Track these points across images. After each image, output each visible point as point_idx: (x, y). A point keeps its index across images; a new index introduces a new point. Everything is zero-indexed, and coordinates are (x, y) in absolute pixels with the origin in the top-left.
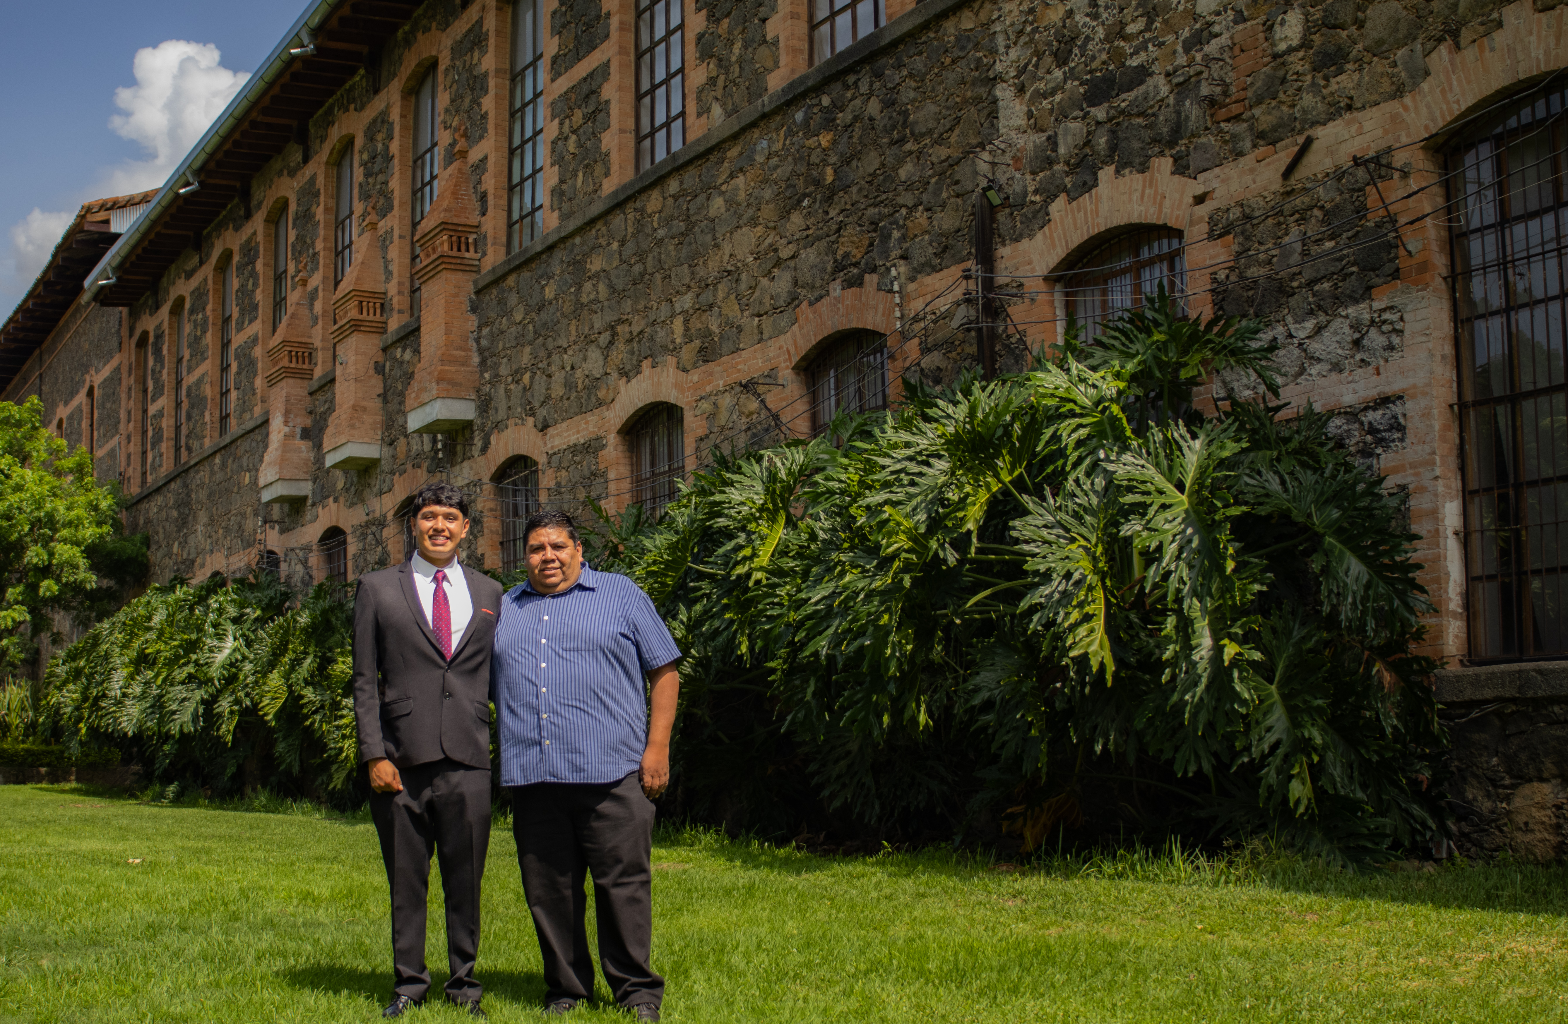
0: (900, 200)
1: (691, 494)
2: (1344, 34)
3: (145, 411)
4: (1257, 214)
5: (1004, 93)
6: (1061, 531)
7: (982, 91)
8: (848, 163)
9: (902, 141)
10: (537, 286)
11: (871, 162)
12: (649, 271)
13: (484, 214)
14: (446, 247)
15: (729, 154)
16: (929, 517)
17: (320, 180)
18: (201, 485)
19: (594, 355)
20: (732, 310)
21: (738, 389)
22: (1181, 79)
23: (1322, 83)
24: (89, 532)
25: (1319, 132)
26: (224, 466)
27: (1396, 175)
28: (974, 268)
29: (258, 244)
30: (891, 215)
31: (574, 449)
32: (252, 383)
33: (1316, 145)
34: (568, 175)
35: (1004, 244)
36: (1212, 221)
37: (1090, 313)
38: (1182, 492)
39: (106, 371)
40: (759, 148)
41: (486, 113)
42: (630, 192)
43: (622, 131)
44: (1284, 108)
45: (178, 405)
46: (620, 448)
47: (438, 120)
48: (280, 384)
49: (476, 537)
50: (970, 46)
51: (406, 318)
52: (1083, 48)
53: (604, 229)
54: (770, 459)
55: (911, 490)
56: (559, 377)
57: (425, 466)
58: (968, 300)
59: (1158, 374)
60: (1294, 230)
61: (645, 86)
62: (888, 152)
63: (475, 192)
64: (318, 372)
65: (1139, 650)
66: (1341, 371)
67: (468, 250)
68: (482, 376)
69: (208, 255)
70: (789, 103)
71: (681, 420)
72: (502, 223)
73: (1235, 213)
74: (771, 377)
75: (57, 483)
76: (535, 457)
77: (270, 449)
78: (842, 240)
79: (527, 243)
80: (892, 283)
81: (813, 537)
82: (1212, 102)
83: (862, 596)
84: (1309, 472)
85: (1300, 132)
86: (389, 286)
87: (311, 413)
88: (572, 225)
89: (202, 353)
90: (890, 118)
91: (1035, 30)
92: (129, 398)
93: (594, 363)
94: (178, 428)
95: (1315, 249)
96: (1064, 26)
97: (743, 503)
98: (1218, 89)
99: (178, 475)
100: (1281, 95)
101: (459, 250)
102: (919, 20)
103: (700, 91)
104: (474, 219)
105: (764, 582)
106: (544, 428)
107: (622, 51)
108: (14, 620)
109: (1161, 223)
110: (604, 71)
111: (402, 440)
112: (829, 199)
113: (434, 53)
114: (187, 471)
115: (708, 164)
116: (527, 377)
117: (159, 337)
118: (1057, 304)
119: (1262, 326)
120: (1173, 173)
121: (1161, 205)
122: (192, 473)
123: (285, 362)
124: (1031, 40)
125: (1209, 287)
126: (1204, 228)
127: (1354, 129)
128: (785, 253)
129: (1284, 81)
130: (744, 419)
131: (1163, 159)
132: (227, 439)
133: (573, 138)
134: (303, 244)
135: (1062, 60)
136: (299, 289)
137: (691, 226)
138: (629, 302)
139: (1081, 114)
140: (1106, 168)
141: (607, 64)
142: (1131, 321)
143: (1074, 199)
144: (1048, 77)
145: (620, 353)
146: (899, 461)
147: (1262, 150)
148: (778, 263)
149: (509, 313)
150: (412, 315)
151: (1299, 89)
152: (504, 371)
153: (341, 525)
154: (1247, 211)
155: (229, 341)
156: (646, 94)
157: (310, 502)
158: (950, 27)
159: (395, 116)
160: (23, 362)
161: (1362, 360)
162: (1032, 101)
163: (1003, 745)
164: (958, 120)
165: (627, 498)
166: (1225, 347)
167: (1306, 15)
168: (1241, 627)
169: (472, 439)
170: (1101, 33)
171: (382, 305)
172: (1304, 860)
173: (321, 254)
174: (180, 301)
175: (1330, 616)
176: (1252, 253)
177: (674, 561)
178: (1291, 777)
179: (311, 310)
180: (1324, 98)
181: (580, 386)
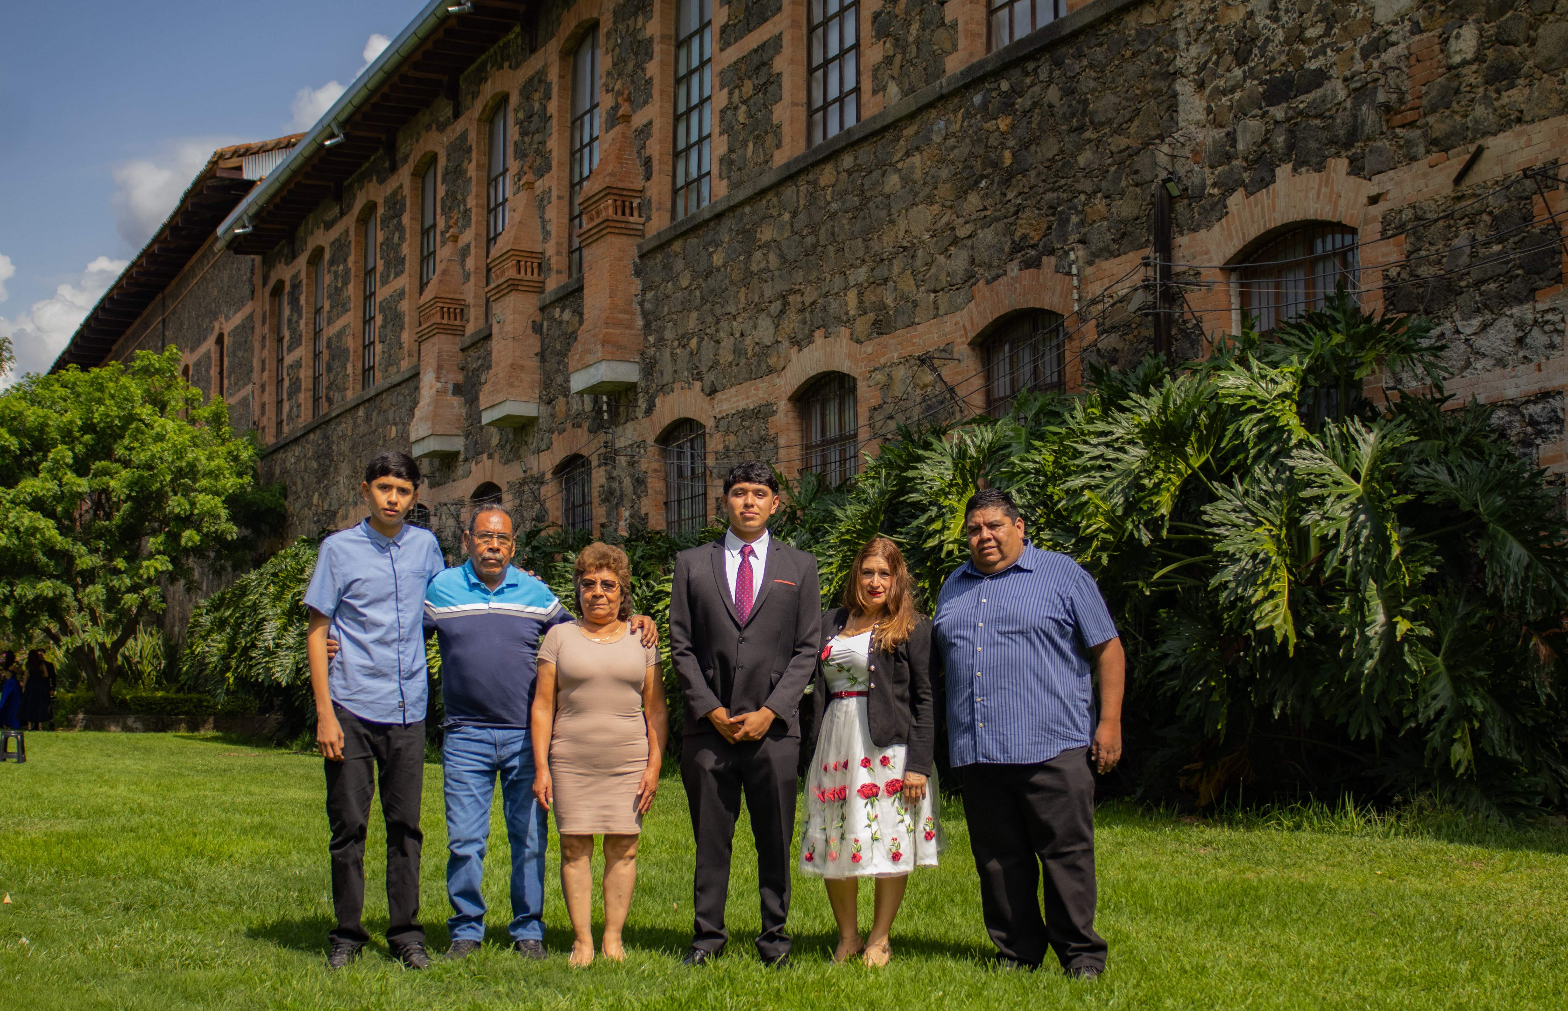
0: (1079, 187)
1: (879, 466)
2: (1516, 50)
3: (280, 361)
4: (1428, 216)
5: (1184, 88)
6: (1247, 515)
7: (1163, 85)
8: (1027, 148)
9: (1081, 129)
10: (704, 253)
11: (1050, 148)
12: (822, 243)
13: (648, 179)
14: (611, 211)
15: (905, 132)
16: (1126, 500)
17: (472, 137)
18: (344, 437)
19: (765, 324)
20: (908, 285)
21: (912, 362)
22: (1359, 85)
23: (1494, 96)
24: (230, 483)
25: (1490, 142)
26: (368, 419)
27: (1562, 186)
28: (1152, 255)
29: (404, 198)
30: (1070, 200)
31: (743, 414)
32: (399, 337)
33: (1486, 154)
34: (738, 145)
35: (1182, 234)
36: (1386, 221)
37: (1264, 304)
38: (1358, 481)
39: (237, 319)
40: (935, 128)
41: (651, 78)
42: (802, 165)
43: (794, 104)
44: (1457, 118)
45: (316, 356)
46: (791, 415)
47: (599, 83)
48: (432, 340)
49: (639, 497)
50: (1151, 40)
51: (564, 279)
52: (1263, 49)
53: (775, 200)
54: (960, 437)
55: (1108, 474)
56: (727, 343)
57: (586, 425)
58: (1147, 287)
59: (1335, 370)
60: (1464, 232)
61: (818, 59)
62: (1067, 139)
63: (640, 157)
64: (470, 329)
66: (1504, 366)
67: (632, 215)
68: (646, 339)
69: (350, 207)
70: (967, 86)
71: (853, 389)
72: (667, 189)
73: (1408, 214)
74: (947, 351)
75: (197, 433)
76: (702, 420)
77: (421, 404)
78: (1020, 222)
79: (693, 209)
80: (1070, 266)
82: (1387, 108)
84: (1475, 463)
85: (1472, 141)
86: (547, 246)
87: (462, 369)
88: (742, 194)
89: (343, 305)
90: (1070, 106)
91: (1216, 29)
92: (263, 347)
93: (764, 330)
94: (316, 379)
95: (1482, 251)
96: (1245, 27)
97: (933, 479)
98: (1394, 97)
99: (318, 426)
100: (1455, 105)
101: (624, 214)
102: (1101, 12)
103: (876, 69)
104: (639, 184)
105: (956, 553)
106: (712, 392)
107: (795, 24)
108: (156, 570)
109: (1335, 220)
110: (776, 43)
111: (561, 400)
112: (1007, 181)
113: (595, 15)
114: (327, 422)
115: (884, 141)
116: (694, 342)
117: (296, 286)
118: (1232, 294)
119: (1432, 323)
120: (1349, 174)
121: (1336, 204)
122: (333, 425)
123: (437, 319)
124: (1212, 39)
125: (1382, 284)
126: (1378, 227)
127: (1523, 140)
128: (962, 232)
129: (1457, 91)
130: (918, 391)
131: (1339, 160)
132: (372, 393)
133: (743, 108)
134: (454, 201)
135: (1241, 59)
136: (449, 245)
137: (865, 201)
138: (801, 273)
139: (1260, 112)
140: (1284, 166)
141: (779, 37)
142: (1309, 318)
143: (1252, 194)
144: (1228, 75)
145: (792, 322)
146: (1096, 447)
147: (1434, 156)
148: (955, 241)
149: (675, 279)
150: (570, 276)
151: (1472, 100)
152: (669, 334)
153: (495, 481)
154: (1419, 213)
155: (373, 294)
156: (818, 68)
157: (462, 457)
158: (1131, 21)
159: (553, 76)
160: (144, 306)
161: (1525, 357)
162: (1211, 97)
163: (1188, 707)
164: (1138, 111)
165: (797, 465)
166: (1397, 344)
167: (1481, 30)
168: (1412, 606)
169: (636, 400)
170: (1281, 35)
171: (540, 264)
172: (1465, 814)
173: (474, 211)
174: (319, 252)
175: (1493, 595)
176: (1423, 253)
177: (865, 530)
178: (1454, 740)
179: (463, 265)
180: (1495, 110)
181: (750, 353)
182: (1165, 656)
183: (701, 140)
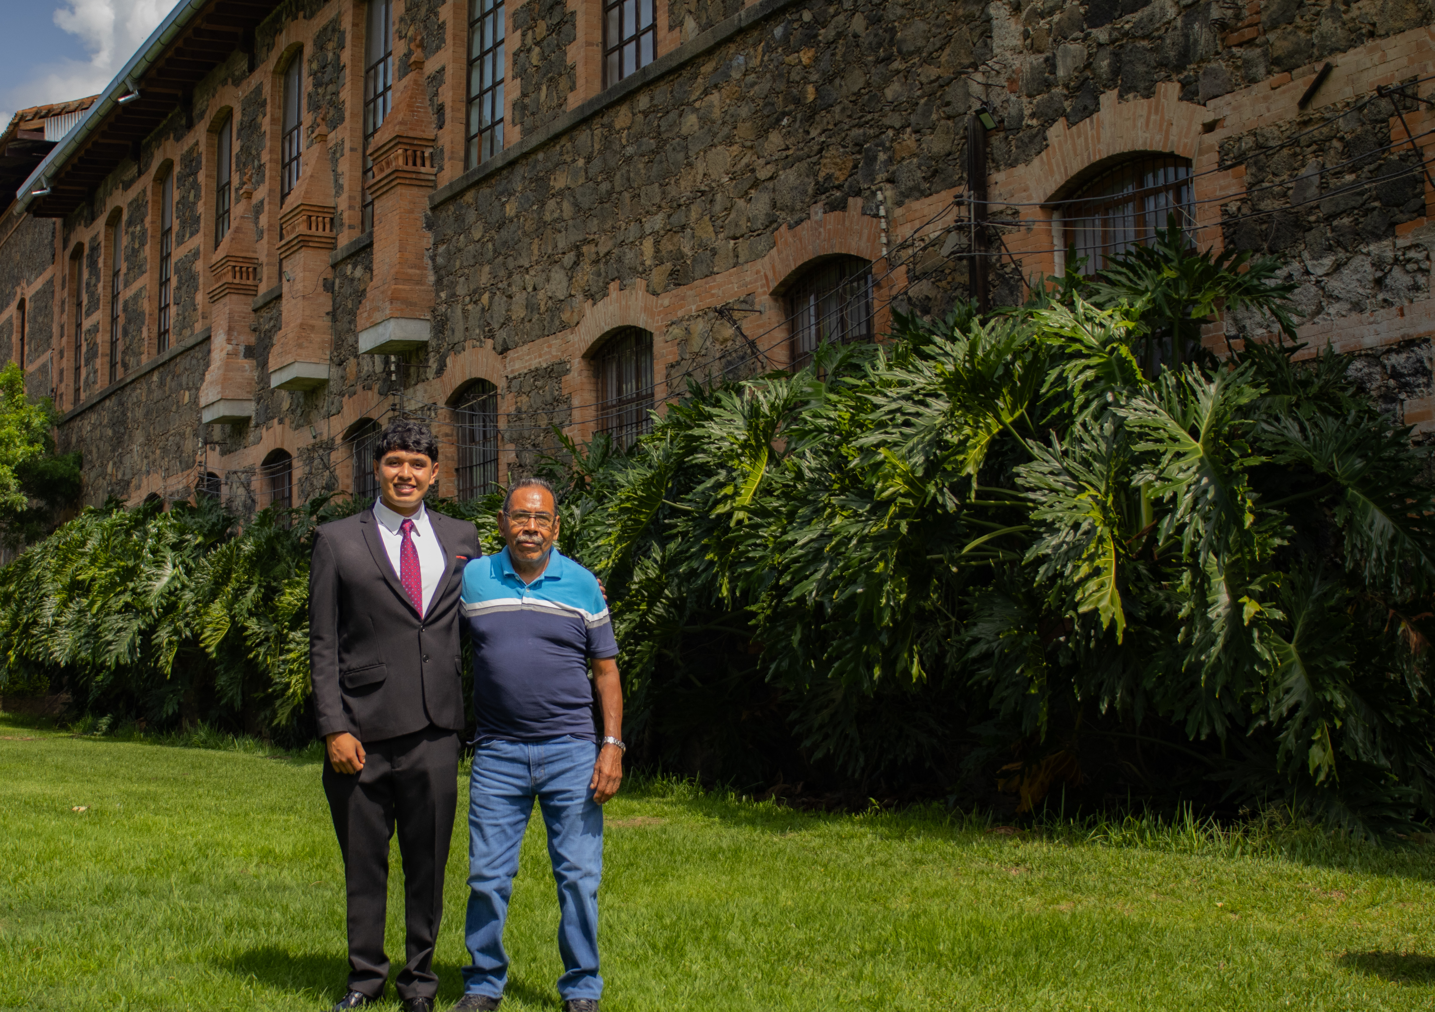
0: (887, 121)
1: (666, 426)
3: (79, 325)
4: (1271, 143)
5: (998, 11)
6: (1067, 479)
7: (976, 9)
8: (831, 82)
9: (888, 59)
10: (496, 203)
11: (855, 81)
12: (617, 189)
13: (441, 128)
14: (401, 161)
15: (703, 69)
16: (927, 459)
17: (267, 89)
18: (138, 403)
19: (558, 275)
20: (706, 232)
21: (712, 314)
24: (21, 451)
25: (1339, 59)
26: (162, 384)
27: (1423, 107)
28: (966, 194)
29: (200, 155)
30: (877, 136)
31: (536, 374)
32: (193, 299)
33: (1335, 73)
34: (531, 88)
35: (998, 170)
36: (1223, 150)
37: (1090, 244)
38: (1197, 440)
39: (38, 284)
40: (734, 64)
41: (444, 23)
42: (597, 107)
43: (589, 44)
44: (1301, 34)
45: (114, 319)
46: (585, 373)
47: (393, 29)
48: (223, 301)
51: (356, 234)
53: (569, 145)
54: (752, 393)
55: (907, 430)
56: (520, 298)
57: (376, 387)
58: (960, 227)
59: (1168, 313)
60: (1312, 161)
62: (873, 71)
63: (432, 105)
64: (263, 288)
65: (1149, 604)
66: (1362, 311)
67: (423, 165)
68: (437, 295)
69: (148, 166)
70: (767, 18)
71: (651, 346)
72: (461, 138)
73: (1248, 142)
74: (747, 302)
76: (494, 381)
77: (212, 367)
78: (824, 161)
79: (486, 157)
80: (878, 208)
81: (799, 476)
82: (1223, 26)
83: (854, 542)
84: (1330, 419)
85: (1318, 59)
86: (339, 200)
87: (255, 330)
88: (535, 140)
89: (140, 267)
90: (876, 35)
92: (62, 311)
93: (557, 284)
94: (113, 343)
95: (1333, 182)
97: (722, 438)
98: (1230, 12)
99: (114, 393)
100: (1298, 20)
101: (415, 164)
104: (430, 132)
105: (746, 522)
106: (504, 350)
109: (1167, 150)
111: (352, 361)
112: (810, 118)
114: (123, 388)
115: (680, 79)
116: (485, 298)
117: (95, 249)
118: (1054, 233)
119: (1279, 263)
120: (1181, 99)
121: (1167, 133)
122: (128, 391)
123: (229, 278)
125: (1220, 220)
126: (1215, 157)
127: (1377, 56)
128: (763, 174)
129: (1300, 5)
130: (718, 346)
131: (1170, 84)
132: (167, 357)
133: (537, 50)
134: (249, 156)
136: (244, 202)
137: (661, 144)
138: (596, 221)
139: (1082, 35)
140: (1109, 93)
142: (1139, 256)
143: (1074, 124)
145: (586, 274)
146: (894, 400)
147: (1277, 77)
148: (756, 184)
149: (466, 231)
150: (363, 231)
151: (1318, 14)
152: (461, 290)
153: (286, 448)
154: (1261, 140)
155: (169, 255)
157: (253, 423)
159: (347, 24)
161: (1385, 300)
162: (1028, 21)
163: (1002, 701)
164: (949, 39)
165: (592, 427)
166: (1239, 285)
168: (1261, 584)
169: (427, 360)
171: (332, 219)
172: (1325, 828)
173: (268, 166)
174: (117, 212)
175: (1353, 572)
176: (1266, 185)
177: (648, 497)
178: (1311, 743)
179: (257, 223)
180: (1344, 24)
181: (543, 308)
182: (976, 641)
183: (495, 84)
